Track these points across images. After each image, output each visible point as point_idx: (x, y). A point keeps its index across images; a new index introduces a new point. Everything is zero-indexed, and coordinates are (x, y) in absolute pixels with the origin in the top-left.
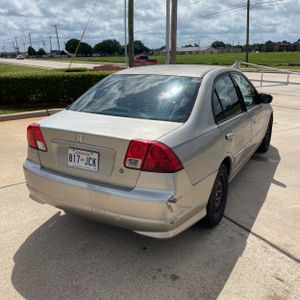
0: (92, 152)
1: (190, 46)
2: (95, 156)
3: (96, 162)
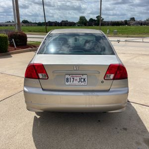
0: (83, 75)
1: (10, 22)
2: (85, 77)
3: (86, 80)
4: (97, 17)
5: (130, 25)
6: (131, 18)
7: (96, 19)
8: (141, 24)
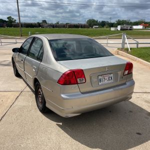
0: (110, 74)
3: (112, 78)
4: (8, 18)
5: (43, 27)
6: (43, 21)
7: (7, 20)
8: (53, 26)
